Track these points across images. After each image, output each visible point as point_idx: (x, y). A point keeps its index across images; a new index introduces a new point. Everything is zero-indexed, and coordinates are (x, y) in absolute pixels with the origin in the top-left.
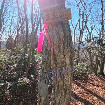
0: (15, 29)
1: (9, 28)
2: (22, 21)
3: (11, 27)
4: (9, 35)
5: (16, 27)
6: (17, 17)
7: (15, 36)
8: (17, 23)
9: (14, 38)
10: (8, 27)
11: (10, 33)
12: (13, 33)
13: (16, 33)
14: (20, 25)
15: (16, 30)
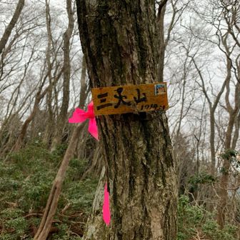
0: (30, 95)
1: (12, 90)
2: (55, 74)
3: (19, 87)
4: (10, 109)
5: (35, 89)
6: (41, 62)
7: (28, 114)
8: (39, 78)
9: (23, 120)
10: (12, 88)
11: (15, 104)
12: (24, 104)
13: (32, 105)
14: (47, 85)
15: (32, 96)
